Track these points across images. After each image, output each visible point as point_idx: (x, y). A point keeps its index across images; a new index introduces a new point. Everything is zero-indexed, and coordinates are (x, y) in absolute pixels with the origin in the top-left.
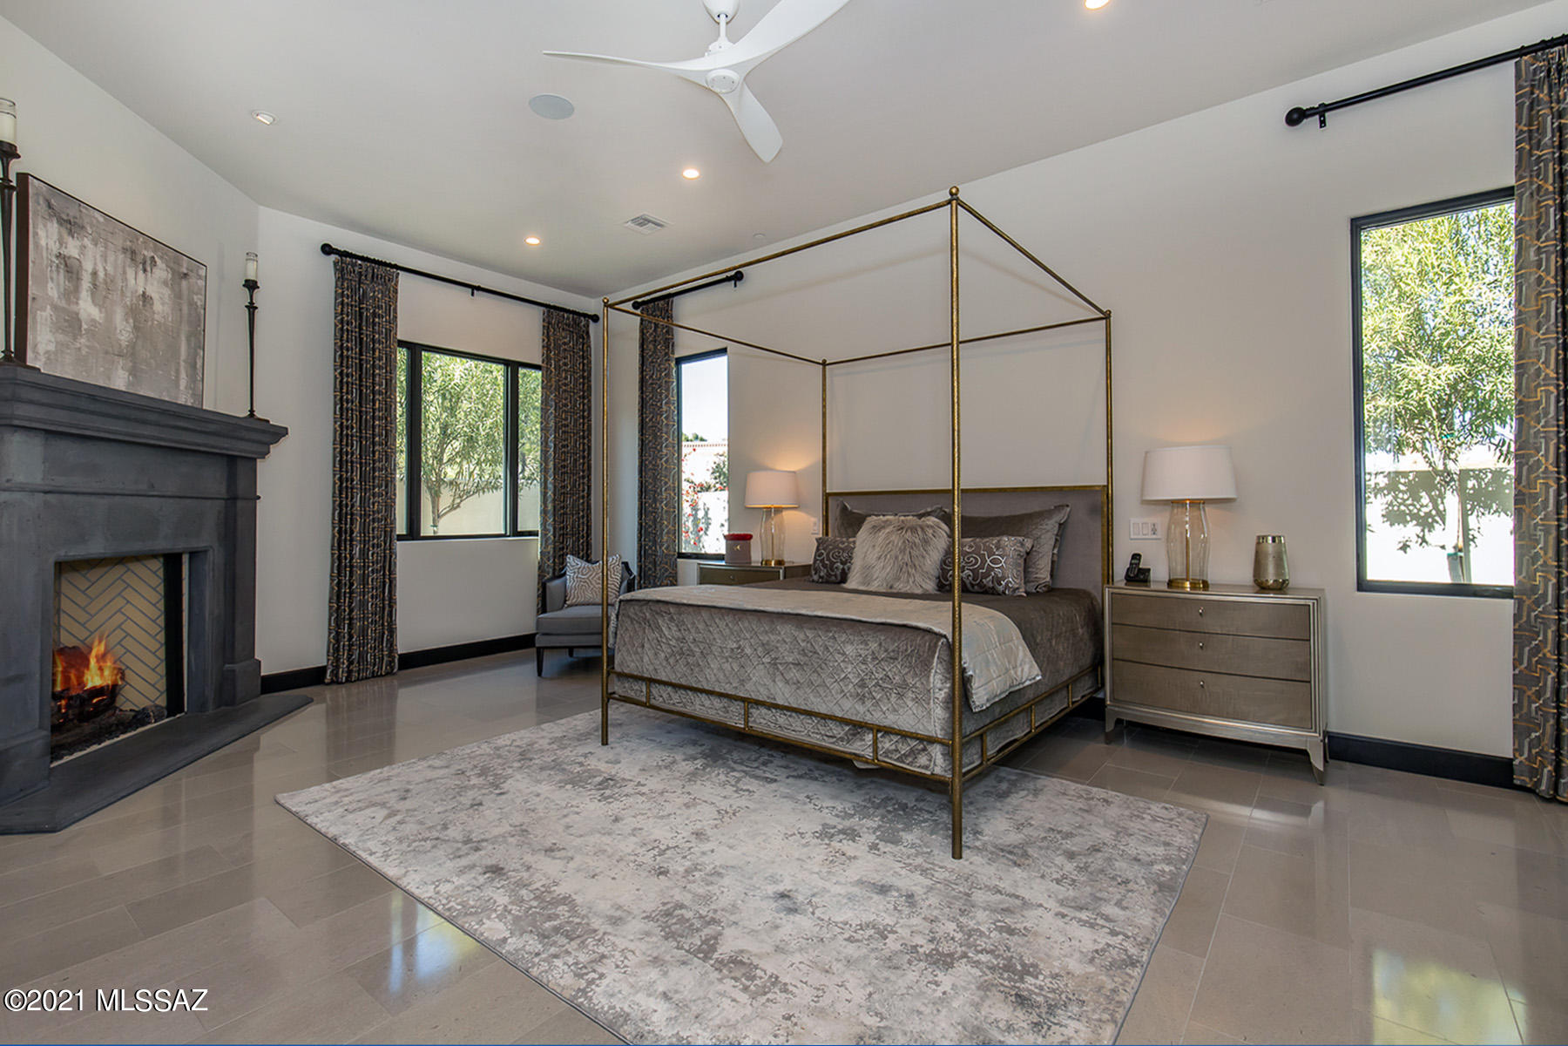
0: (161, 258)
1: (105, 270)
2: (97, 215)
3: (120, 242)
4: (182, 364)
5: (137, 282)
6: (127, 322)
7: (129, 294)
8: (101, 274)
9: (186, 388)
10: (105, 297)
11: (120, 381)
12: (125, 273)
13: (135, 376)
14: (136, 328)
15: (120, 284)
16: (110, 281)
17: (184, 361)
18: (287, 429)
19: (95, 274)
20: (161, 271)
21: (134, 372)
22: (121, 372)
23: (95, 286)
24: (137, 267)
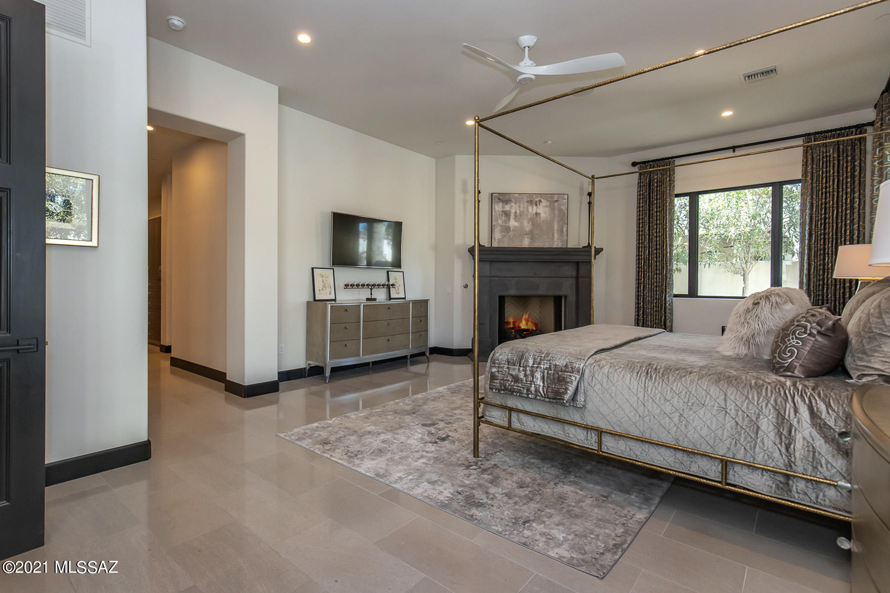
0: (544, 199)
1: (520, 210)
2: (516, 195)
3: (525, 200)
4: (555, 231)
5: (533, 210)
6: (529, 223)
7: (529, 215)
8: (518, 212)
9: (558, 239)
10: (520, 218)
11: (526, 243)
12: (527, 209)
13: (532, 240)
14: (533, 224)
15: (526, 212)
16: (522, 213)
17: (557, 230)
18: (602, 248)
19: (516, 212)
20: (544, 203)
21: (532, 238)
22: (526, 240)
23: (516, 216)
24: (533, 205)
